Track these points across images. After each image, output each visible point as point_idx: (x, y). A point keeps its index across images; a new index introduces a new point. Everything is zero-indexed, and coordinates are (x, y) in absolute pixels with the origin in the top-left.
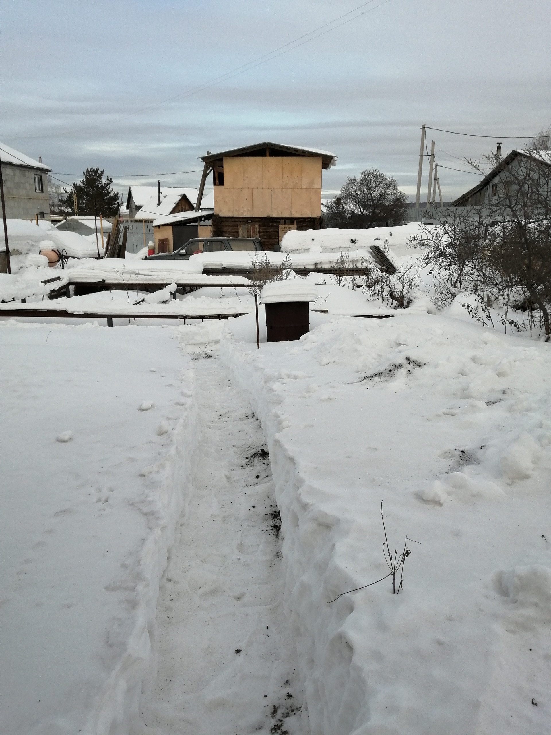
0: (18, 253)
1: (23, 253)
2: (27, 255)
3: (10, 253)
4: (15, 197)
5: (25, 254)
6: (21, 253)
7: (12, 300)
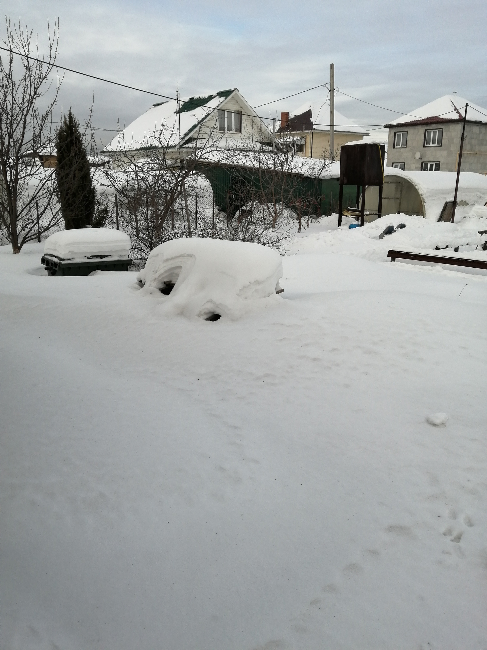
0: (465, 203)
1: (470, 204)
2: (473, 206)
3: (456, 204)
4: (477, 154)
5: (471, 205)
6: (468, 204)
7: (446, 247)
